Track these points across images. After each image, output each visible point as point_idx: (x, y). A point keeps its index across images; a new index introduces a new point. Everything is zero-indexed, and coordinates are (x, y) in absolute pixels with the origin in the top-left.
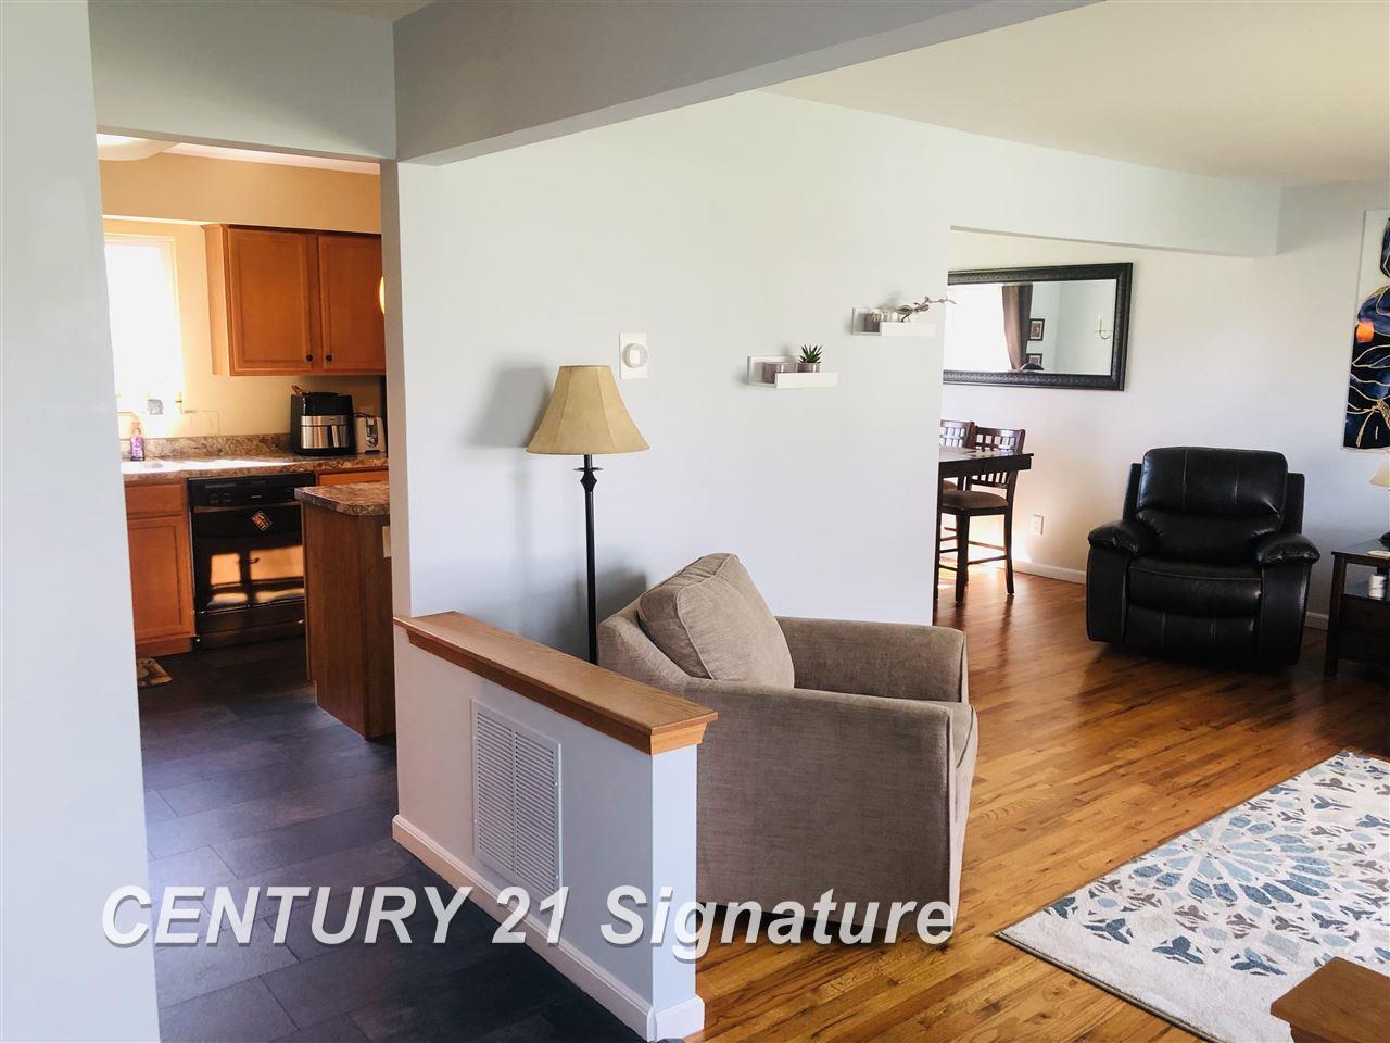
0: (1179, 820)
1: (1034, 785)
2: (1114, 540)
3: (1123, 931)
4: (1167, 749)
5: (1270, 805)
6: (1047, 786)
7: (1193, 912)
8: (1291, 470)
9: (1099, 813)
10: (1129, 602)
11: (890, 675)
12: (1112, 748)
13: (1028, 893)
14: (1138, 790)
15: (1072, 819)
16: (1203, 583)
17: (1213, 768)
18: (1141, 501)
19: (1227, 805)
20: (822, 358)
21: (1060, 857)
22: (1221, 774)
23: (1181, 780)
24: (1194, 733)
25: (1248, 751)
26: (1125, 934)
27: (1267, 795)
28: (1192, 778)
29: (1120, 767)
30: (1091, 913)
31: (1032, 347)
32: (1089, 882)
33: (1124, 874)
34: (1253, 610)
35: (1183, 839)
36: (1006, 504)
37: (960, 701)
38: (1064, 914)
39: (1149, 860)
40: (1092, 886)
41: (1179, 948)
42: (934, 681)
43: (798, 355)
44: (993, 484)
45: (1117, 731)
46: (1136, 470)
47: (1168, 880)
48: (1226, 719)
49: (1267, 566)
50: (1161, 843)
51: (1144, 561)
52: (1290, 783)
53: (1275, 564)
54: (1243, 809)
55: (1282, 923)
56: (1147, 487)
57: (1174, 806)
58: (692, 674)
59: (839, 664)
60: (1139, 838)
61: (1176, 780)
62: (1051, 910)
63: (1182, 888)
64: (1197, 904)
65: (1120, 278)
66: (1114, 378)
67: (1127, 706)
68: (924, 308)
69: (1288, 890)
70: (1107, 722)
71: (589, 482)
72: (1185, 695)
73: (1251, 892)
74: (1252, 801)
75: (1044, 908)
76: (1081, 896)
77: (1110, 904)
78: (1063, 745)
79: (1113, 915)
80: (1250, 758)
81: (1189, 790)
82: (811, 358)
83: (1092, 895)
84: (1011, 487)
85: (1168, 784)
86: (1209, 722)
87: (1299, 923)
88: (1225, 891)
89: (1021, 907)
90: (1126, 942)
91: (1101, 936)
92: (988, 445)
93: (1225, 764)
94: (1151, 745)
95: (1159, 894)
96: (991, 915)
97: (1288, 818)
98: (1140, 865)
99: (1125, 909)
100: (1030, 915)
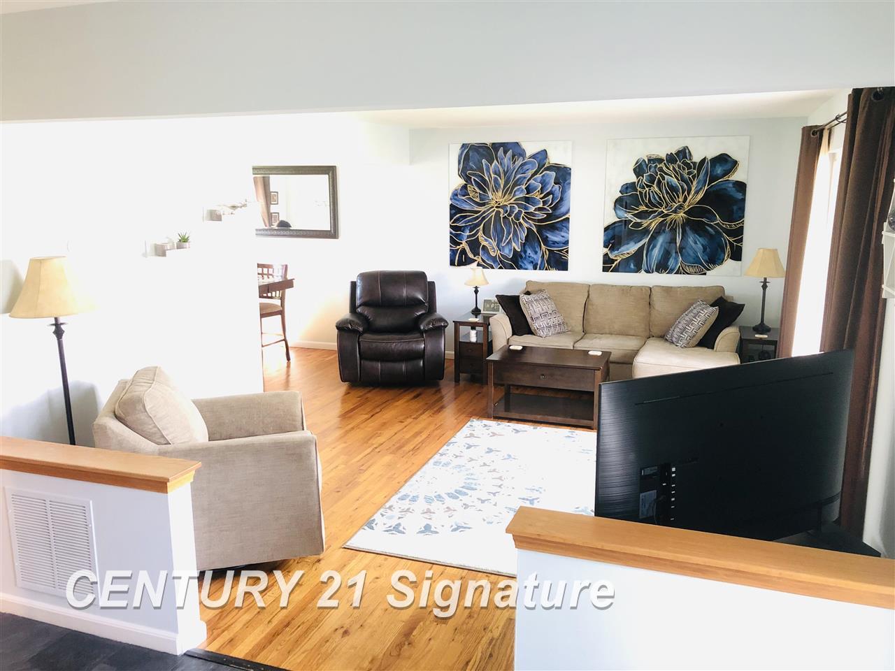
0: (411, 469)
1: (337, 467)
2: (350, 326)
3: (401, 528)
4: (396, 434)
5: (448, 452)
6: (343, 466)
7: (429, 511)
8: (428, 280)
9: (373, 474)
10: (361, 358)
11: (263, 423)
12: (369, 440)
13: (352, 522)
14: (387, 458)
15: (360, 480)
16: (397, 344)
17: (419, 439)
18: (358, 302)
19: (429, 456)
20: (190, 239)
21: (360, 501)
22: (422, 442)
23: (406, 448)
24: (405, 423)
25: (432, 427)
26: (403, 530)
27: (445, 447)
28: (410, 446)
29: (376, 448)
30: (384, 524)
31: (273, 209)
32: (379, 509)
33: (394, 501)
34: (421, 355)
35: (415, 478)
36: (281, 309)
37: (303, 429)
38: (372, 528)
39: (403, 491)
40: (382, 511)
41: (427, 529)
42: (288, 422)
43: (176, 239)
44: (271, 298)
45: (370, 429)
46: (354, 285)
47: (414, 499)
48: (419, 413)
49: (426, 331)
50: (406, 482)
51: (365, 335)
52: (453, 440)
53: (430, 330)
54: (437, 457)
55: (466, 506)
56: (361, 293)
57: (407, 462)
58: (158, 443)
59: (233, 422)
60: (395, 483)
61: (404, 449)
62: (366, 527)
63: (421, 500)
64: (429, 507)
65: (330, 174)
66: (332, 231)
67: (370, 415)
68: (245, 205)
69: (464, 490)
70: (362, 426)
71: (59, 333)
72: (397, 404)
73: (450, 495)
74: (440, 452)
75: (361, 527)
76: (377, 517)
77: (391, 518)
78: (345, 443)
79: (394, 523)
80: (434, 431)
81: (411, 453)
82: (184, 240)
83: (383, 515)
84: (282, 299)
85: (400, 452)
86: (411, 416)
87: (472, 504)
88: (439, 497)
89: (350, 531)
90: (404, 533)
91: (393, 534)
92: (265, 274)
93: (424, 436)
94: (387, 433)
95: (412, 507)
96: (337, 539)
97: (457, 457)
98: (399, 495)
99: (399, 518)
100: (356, 533)
